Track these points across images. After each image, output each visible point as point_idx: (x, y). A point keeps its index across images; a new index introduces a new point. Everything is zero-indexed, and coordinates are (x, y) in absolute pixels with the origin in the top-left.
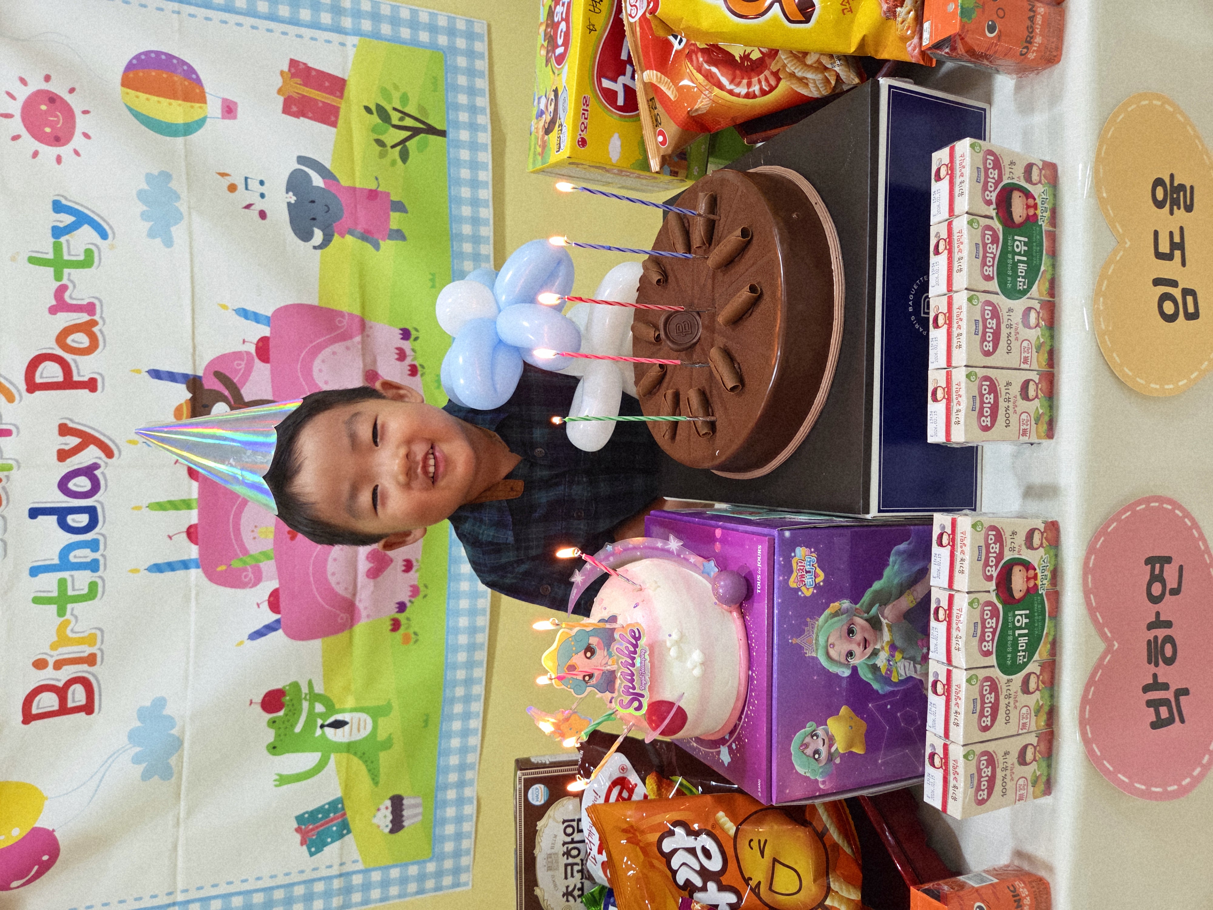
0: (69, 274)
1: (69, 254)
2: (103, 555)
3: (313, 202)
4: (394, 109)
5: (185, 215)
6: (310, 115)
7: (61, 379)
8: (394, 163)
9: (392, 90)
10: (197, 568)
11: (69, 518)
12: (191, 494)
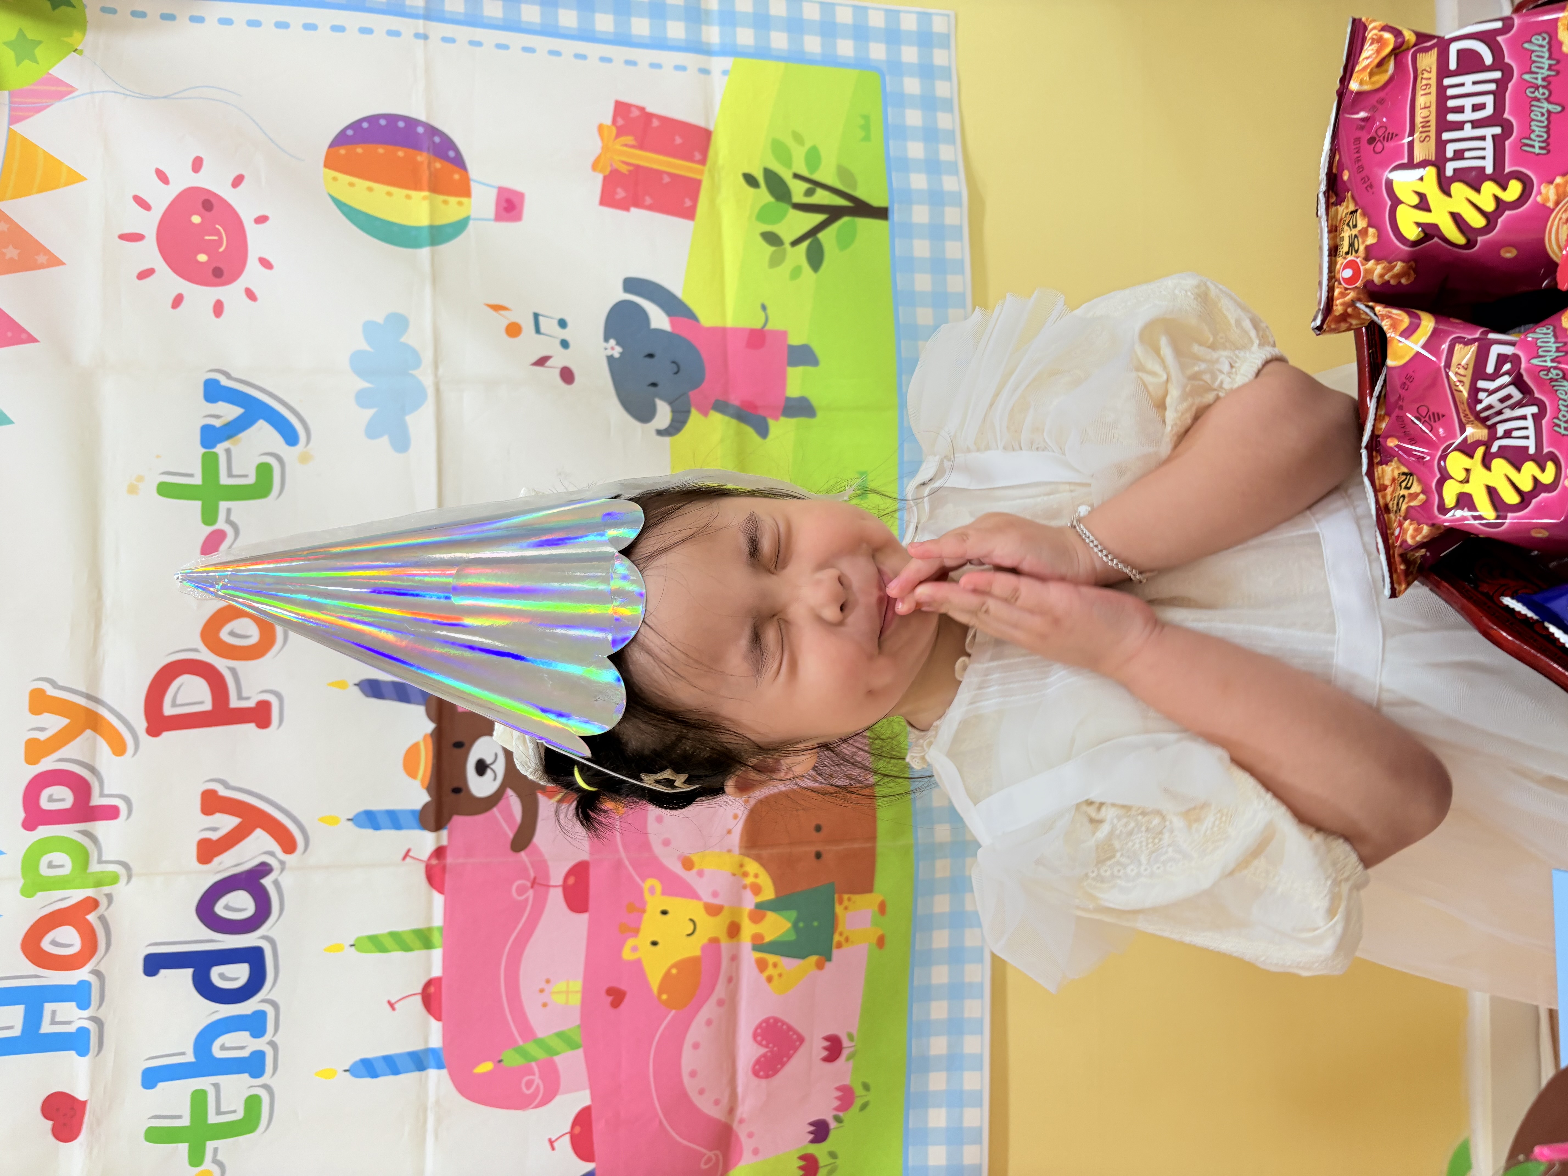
0: (228, 511)
1: (230, 475)
2: (272, 1043)
3: (651, 356)
4: (796, 176)
5: (430, 391)
6: (648, 201)
7: (208, 706)
8: (796, 273)
9: (790, 143)
10: (440, 1067)
11: (215, 972)
12: (429, 917)
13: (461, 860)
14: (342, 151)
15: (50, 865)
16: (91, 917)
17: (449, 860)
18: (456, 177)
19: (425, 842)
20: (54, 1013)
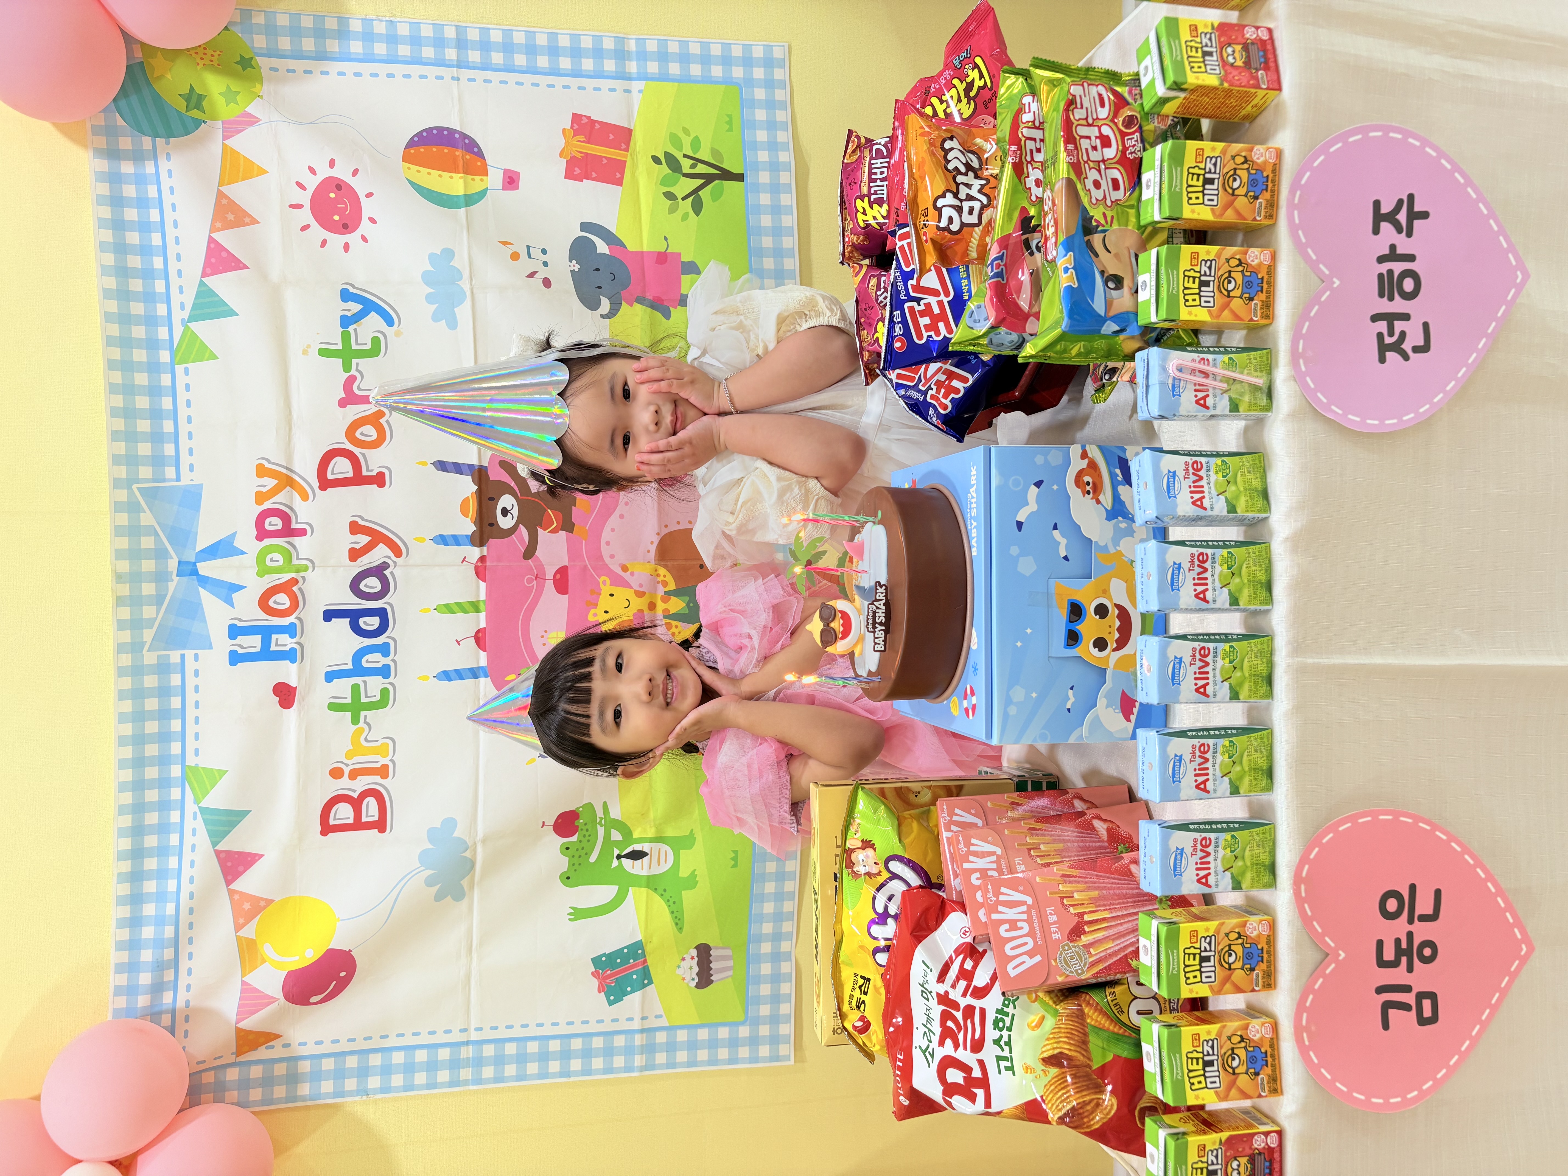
0: (357, 364)
1: (357, 344)
2: (393, 661)
3: (598, 270)
4: (685, 156)
5: (468, 294)
6: (594, 175)
7: (351, 474)
8: (685, 217)
9: (681, 135)
10: (486, 676)
11: (362, 621)
12: (478, 596)
13: (495, 564)
14: (412, 151)
15: (272, 560)
16: (295, 589)
17: (488, 564)
18: (479, 164)
19: (475, 553)
20: (277, 640)
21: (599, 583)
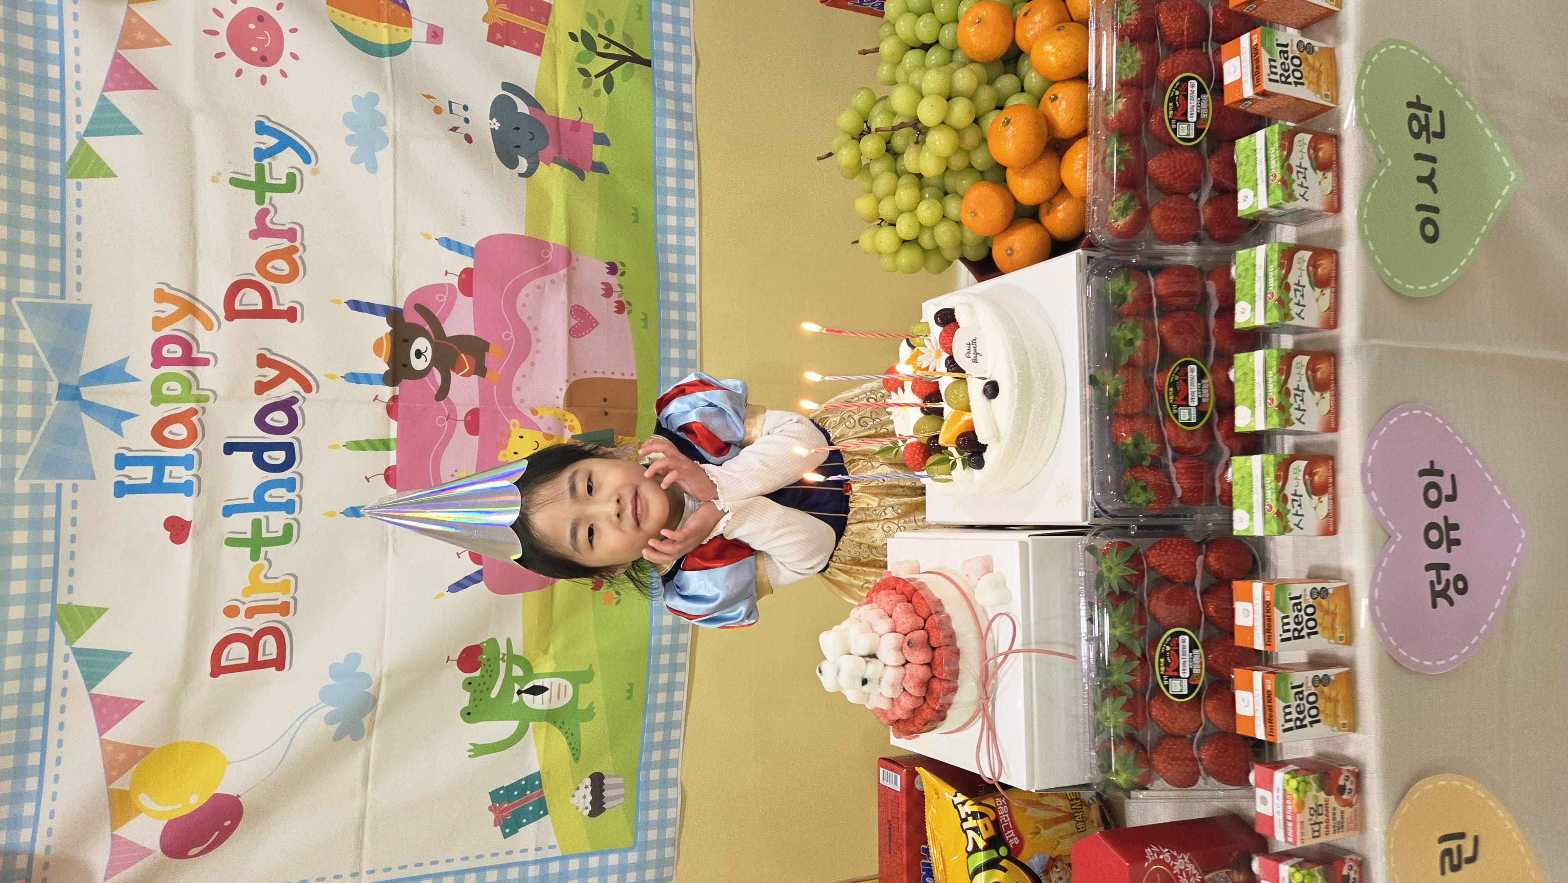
0: (271, 198)
1: (272, 178)
2: (299, 496)
3: (517, 128)
4: (600, 36)
5: (391, 140)
6: (515, 42)
7: (260, 307)
8: (598, 93)
9: (597, 17)
11: (266, 455)
12: (388, 433)
13: (408, 403)
15: (168, 389)
16: (194, 419)
17: (400, 403)
18: (404, 15)
19: (387, 392)
20: (171, 472)
21: (509, 425)
